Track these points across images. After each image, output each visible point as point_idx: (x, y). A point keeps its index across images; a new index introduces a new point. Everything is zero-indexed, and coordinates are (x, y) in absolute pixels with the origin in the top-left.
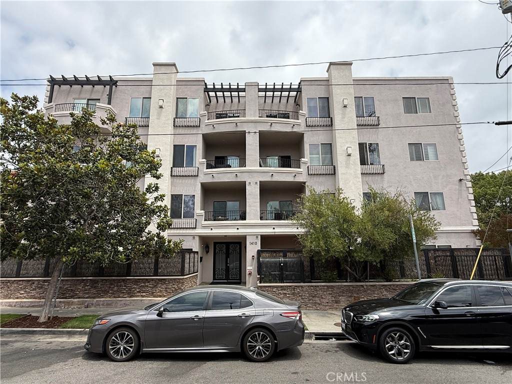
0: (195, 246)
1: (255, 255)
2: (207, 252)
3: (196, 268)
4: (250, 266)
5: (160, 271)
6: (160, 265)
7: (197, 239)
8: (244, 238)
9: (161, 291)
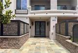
0: (28, 21)
1: (55, 25)
2: (33, 25)
3: (28, 31)
4: (52, 30)
5: (4, 33)
6: (4, 30)
7: (28, 18)
8: (49, 18)
9: (5, 45)
